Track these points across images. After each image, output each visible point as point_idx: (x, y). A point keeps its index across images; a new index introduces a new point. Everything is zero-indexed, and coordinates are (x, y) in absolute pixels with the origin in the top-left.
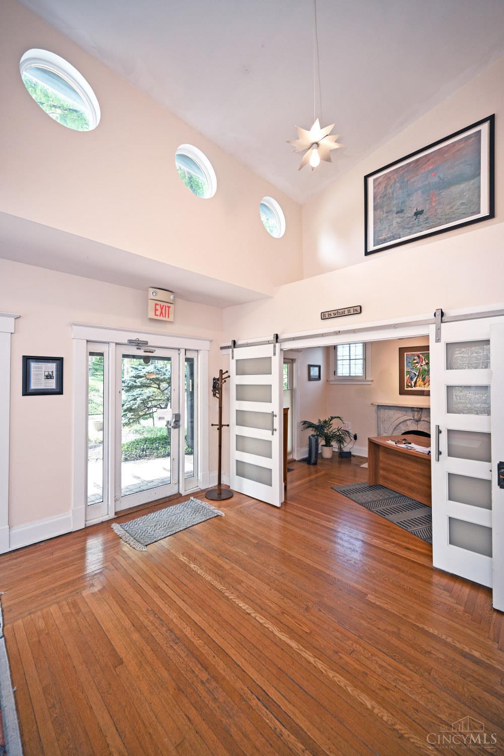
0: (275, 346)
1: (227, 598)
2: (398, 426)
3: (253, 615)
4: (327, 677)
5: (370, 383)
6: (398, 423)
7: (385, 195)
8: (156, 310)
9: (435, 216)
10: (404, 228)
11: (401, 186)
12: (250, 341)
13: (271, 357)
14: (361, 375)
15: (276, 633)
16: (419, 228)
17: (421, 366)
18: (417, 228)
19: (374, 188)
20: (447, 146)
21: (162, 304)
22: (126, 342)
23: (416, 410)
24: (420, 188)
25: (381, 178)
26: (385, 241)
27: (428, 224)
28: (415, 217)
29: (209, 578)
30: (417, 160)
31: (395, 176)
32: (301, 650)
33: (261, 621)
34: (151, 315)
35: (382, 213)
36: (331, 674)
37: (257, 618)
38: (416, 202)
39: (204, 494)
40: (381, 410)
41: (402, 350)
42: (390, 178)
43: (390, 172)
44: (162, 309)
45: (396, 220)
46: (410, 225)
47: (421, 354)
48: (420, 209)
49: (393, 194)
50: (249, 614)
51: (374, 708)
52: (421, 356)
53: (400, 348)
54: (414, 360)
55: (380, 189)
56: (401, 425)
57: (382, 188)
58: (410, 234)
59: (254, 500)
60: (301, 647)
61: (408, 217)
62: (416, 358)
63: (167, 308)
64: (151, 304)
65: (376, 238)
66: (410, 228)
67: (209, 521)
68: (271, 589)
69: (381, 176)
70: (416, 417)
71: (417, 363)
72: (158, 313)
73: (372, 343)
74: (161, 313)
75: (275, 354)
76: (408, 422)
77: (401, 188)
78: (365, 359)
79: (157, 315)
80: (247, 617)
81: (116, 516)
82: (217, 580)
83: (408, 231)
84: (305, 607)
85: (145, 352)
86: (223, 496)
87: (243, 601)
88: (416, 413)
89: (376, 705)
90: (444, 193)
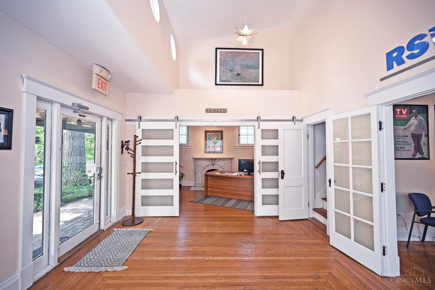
0: (176, 123)
1: (209, 260)
2: (205, 168)
3: (228, 259)
4: (271, 260)
5: (190, 147)
6: (205, 166)
7: (225, 61)
8: (99, 83)
9: (245, 78)
10: (233, 79)
11: (232, 60)
12: (154, 118)
13: (173, 130)
14: (186, 143)
15: (243, 259)
16: (238, 81)
17: (214, 139)
18: (237, 80)
19: (220, 55)
20: (249, 52)
21: (103, 80)
22: (70, 104)
23: (214, 159)
24: (239, 64)
25: (223, 53)
26: (224, 81)
27: (242, 79)
28: (237, 76)
29: (189, 258)
30: (238, 52)
31: (230, 55)
32: (256, 258)
33: (234, 259)
34: (94, 86)
35: (223, 68)
36: (271, 258)
37: (231, 259)
38: (238, 69)
39: (120, 224)
40: (197, 161)
41: (206, 132)
42: (227, 54)
43: (227, 52)
44: (102, 83)
45: (229, 74)
46: (235, 78)
47: (214, 134)
48: (239, 73)
49: (228, 62)
50: (226, 259)
51: (289, 258)
52: (214, 135)
53: (205, 131)
54: (211, 137)
55: (223, 57)
56: (206, 168)
57: (224, 56)
58: (235, 82)
59: (159, 218)
60: (255, 257)
61: (235, 75)
62: (212, 136)
63: (105, 84)
64: (95, 78)
65: (220, 79)
66: (235, 79)
67: (147, 236)
68: (221, 247)
69: (223, 51)
70: (213, 163)
71: (213, 138)
72: (100, 86)
73: (192, 127)
74: (102, 87)
75: (176, 128)
76: (209, 166)
77: (232, 61)
78: (188, 135)
79: (99, 88)
80: (226, 261)
81: (59, 263)
82: (194, 257)
83: (235, 80)
84: (240, 246)
85: (80, 115)
86: (136, 222)
87: (217, 257)
88: (213, 161)
89: (289, 257)
90: (248, 70)
